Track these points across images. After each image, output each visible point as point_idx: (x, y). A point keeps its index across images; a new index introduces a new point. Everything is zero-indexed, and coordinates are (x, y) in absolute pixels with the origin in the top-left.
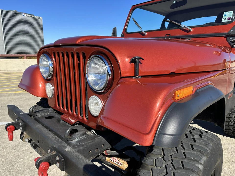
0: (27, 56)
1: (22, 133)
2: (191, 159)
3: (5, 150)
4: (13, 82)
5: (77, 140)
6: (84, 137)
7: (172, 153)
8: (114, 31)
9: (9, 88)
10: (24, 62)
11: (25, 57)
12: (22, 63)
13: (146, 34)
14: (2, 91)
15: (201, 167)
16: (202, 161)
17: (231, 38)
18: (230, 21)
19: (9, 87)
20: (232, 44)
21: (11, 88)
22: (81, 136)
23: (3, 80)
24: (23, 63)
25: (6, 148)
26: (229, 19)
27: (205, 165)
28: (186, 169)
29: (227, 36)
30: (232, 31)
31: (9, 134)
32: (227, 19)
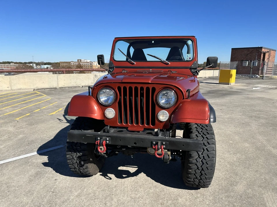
2: (209, 130)
7: (201, 130)
8: (100, 58)
13: (135, 63)
17: (193, 70)
20: (194, 74)
26: (190, 58)
28: (210, 134)
29: (191, 69)
30: (193, 66)
32: (189, 58)
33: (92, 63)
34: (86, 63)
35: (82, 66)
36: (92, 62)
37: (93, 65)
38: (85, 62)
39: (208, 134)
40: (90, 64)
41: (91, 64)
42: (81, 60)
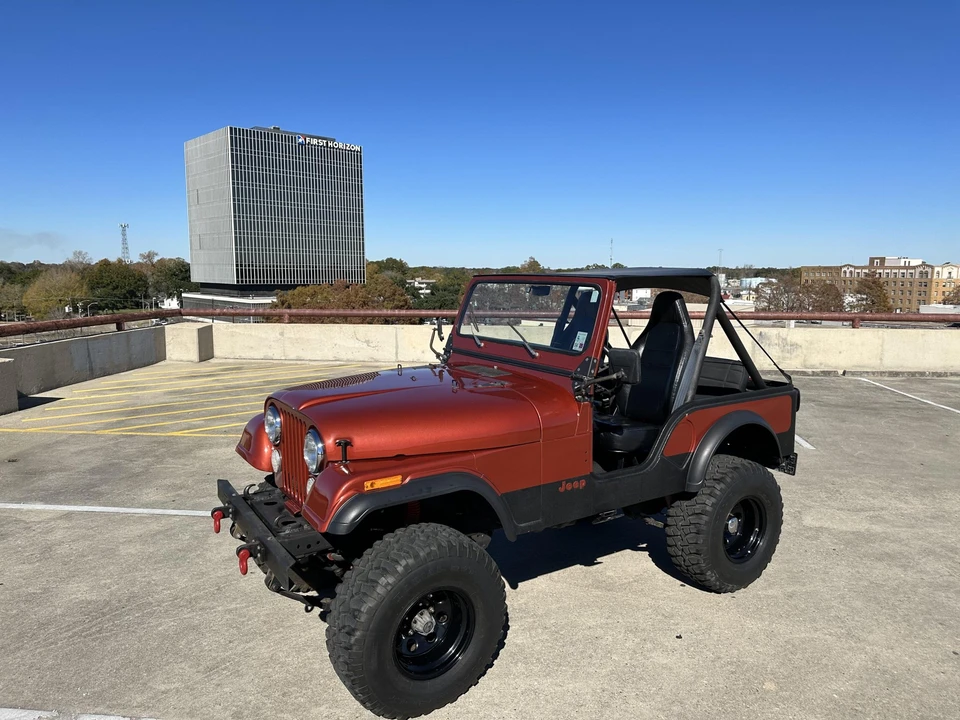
0: (291, 315)
1: (233, 525)
3: (209, 564)
4: (243, 401)
5: (287, 532)
6: (296, 530)
9: (233, 422)
10: (282, 334)
11: (287, 316)
12: (277, 335)
13: (482, 345)
14: (213, 431)
15: (400, 569)
16: (403, 563)
17: (576, 383)
18: (581, 350)
19: (233, 417)
21: (237, 422)
22: (293, 528)
23: (219, 394)
24: (279, 337)
25: (210, 561)
26: (581, 346)
27: (406, 567)
29: (573, 378)
30: (579, 369)
31: (215, 523)
32: (578, 346)
33: (930, 270)
34: (902, 271)
35: (882, 281)
36: (932, 267)
37: (935, 277)
38: (900, 268)
40: (921, 273)
41: (927, 273)
42: (883, 260)
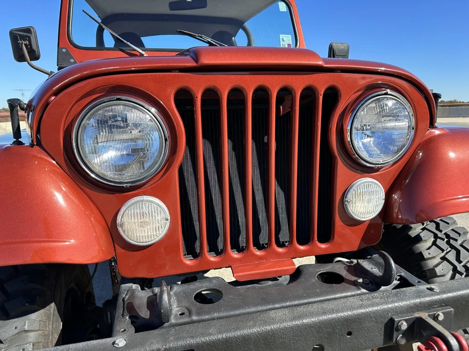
8: (22, 38)
13: (145, 55)
32: (287, 46)
39: (459, 234)
